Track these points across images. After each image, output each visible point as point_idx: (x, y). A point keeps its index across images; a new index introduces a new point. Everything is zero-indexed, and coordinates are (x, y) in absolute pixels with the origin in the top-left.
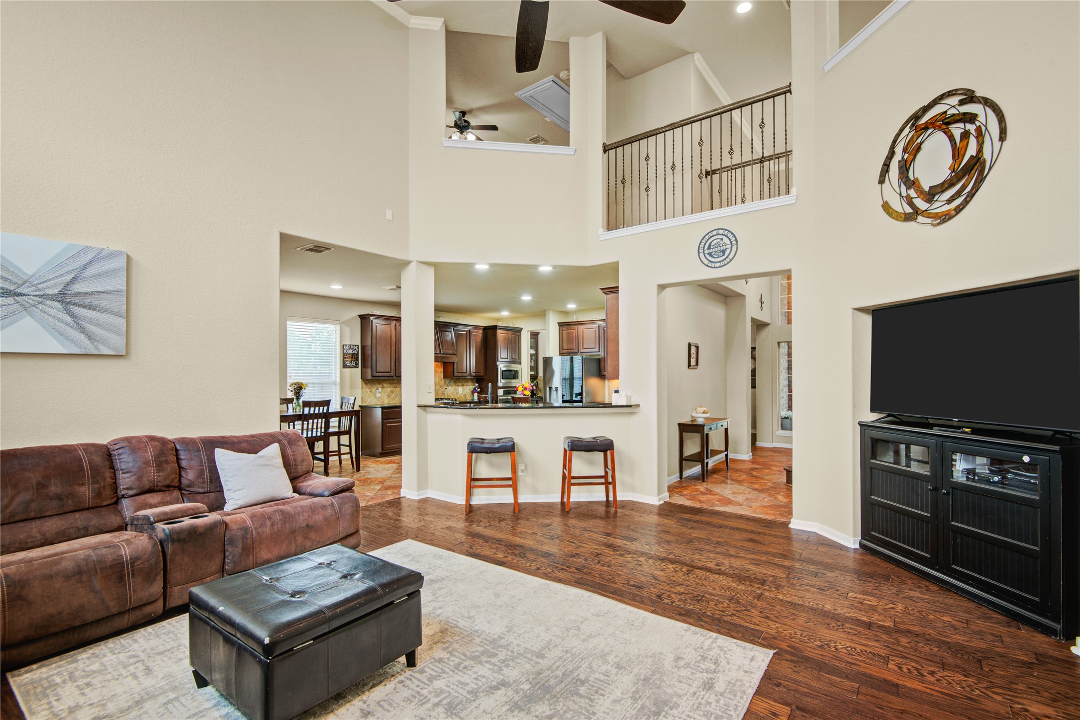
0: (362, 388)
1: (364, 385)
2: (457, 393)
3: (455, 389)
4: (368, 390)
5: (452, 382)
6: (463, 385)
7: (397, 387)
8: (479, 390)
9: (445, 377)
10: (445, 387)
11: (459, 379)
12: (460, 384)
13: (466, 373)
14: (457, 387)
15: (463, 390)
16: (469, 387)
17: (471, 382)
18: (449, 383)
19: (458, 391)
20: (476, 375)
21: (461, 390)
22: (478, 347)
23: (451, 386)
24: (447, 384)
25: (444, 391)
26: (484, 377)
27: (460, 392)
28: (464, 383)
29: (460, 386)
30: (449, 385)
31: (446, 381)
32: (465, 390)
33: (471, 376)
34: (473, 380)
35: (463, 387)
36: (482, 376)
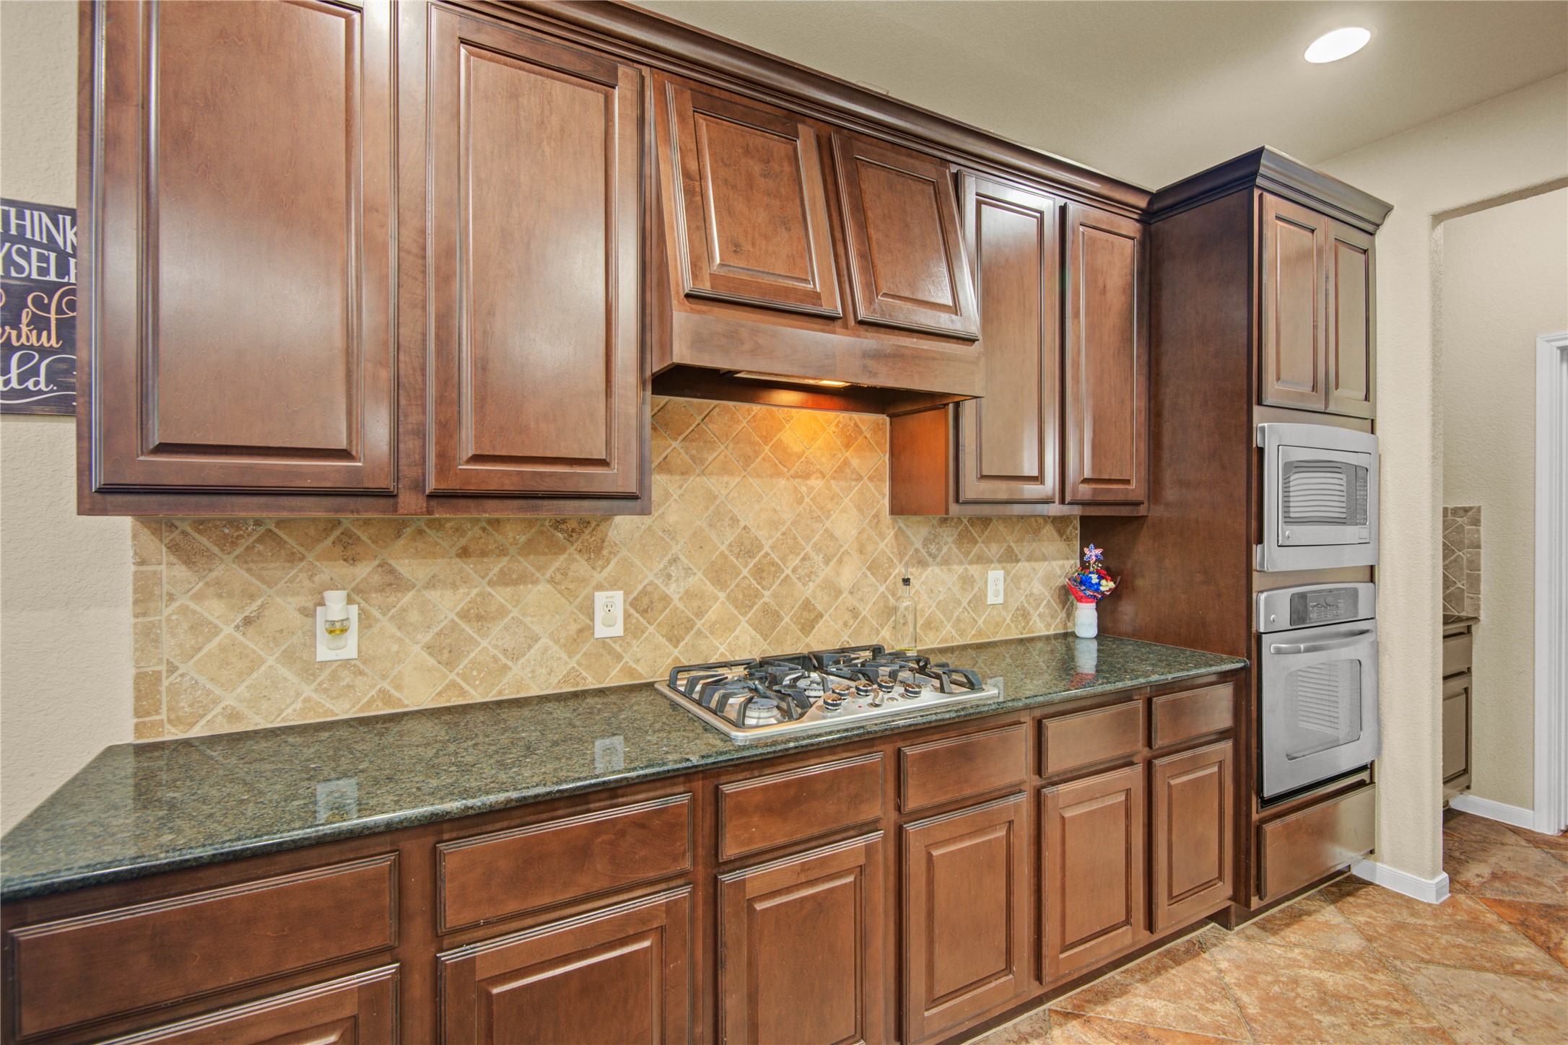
0: (145, 595)
1: (171, 572)
2: (978, 601)
3: (967, 581)
4: (214, 609)
5: (948, 537)
6: (1010, 557)
7: (523, 579)
8: (1107, 585)
9: (899, 508)
10: (899, 570)
11: (986, 521)
12: (994, 550)
13: (1039, 479)
14: (974, 570)
15: (1012, 583)
16: (1042, 568)
17: (1061, 535)
18: (926, 542)
19: (983, 593)
20: (1100, 498)
21: (1001, 587)
22: (1112, 320)
23: (940, 564)
24: (917, 551)
25: (893, 595)
26: (1142, 511)
27: (991, 599)
28: (1020, 540)
29: (992, 562)
30: (930, 560)
31: (909, 532)
32: (1023, 585)
33: (1068, 499)
34: (1077, 523)
35: (1009, 566)
36: (1137, 504)
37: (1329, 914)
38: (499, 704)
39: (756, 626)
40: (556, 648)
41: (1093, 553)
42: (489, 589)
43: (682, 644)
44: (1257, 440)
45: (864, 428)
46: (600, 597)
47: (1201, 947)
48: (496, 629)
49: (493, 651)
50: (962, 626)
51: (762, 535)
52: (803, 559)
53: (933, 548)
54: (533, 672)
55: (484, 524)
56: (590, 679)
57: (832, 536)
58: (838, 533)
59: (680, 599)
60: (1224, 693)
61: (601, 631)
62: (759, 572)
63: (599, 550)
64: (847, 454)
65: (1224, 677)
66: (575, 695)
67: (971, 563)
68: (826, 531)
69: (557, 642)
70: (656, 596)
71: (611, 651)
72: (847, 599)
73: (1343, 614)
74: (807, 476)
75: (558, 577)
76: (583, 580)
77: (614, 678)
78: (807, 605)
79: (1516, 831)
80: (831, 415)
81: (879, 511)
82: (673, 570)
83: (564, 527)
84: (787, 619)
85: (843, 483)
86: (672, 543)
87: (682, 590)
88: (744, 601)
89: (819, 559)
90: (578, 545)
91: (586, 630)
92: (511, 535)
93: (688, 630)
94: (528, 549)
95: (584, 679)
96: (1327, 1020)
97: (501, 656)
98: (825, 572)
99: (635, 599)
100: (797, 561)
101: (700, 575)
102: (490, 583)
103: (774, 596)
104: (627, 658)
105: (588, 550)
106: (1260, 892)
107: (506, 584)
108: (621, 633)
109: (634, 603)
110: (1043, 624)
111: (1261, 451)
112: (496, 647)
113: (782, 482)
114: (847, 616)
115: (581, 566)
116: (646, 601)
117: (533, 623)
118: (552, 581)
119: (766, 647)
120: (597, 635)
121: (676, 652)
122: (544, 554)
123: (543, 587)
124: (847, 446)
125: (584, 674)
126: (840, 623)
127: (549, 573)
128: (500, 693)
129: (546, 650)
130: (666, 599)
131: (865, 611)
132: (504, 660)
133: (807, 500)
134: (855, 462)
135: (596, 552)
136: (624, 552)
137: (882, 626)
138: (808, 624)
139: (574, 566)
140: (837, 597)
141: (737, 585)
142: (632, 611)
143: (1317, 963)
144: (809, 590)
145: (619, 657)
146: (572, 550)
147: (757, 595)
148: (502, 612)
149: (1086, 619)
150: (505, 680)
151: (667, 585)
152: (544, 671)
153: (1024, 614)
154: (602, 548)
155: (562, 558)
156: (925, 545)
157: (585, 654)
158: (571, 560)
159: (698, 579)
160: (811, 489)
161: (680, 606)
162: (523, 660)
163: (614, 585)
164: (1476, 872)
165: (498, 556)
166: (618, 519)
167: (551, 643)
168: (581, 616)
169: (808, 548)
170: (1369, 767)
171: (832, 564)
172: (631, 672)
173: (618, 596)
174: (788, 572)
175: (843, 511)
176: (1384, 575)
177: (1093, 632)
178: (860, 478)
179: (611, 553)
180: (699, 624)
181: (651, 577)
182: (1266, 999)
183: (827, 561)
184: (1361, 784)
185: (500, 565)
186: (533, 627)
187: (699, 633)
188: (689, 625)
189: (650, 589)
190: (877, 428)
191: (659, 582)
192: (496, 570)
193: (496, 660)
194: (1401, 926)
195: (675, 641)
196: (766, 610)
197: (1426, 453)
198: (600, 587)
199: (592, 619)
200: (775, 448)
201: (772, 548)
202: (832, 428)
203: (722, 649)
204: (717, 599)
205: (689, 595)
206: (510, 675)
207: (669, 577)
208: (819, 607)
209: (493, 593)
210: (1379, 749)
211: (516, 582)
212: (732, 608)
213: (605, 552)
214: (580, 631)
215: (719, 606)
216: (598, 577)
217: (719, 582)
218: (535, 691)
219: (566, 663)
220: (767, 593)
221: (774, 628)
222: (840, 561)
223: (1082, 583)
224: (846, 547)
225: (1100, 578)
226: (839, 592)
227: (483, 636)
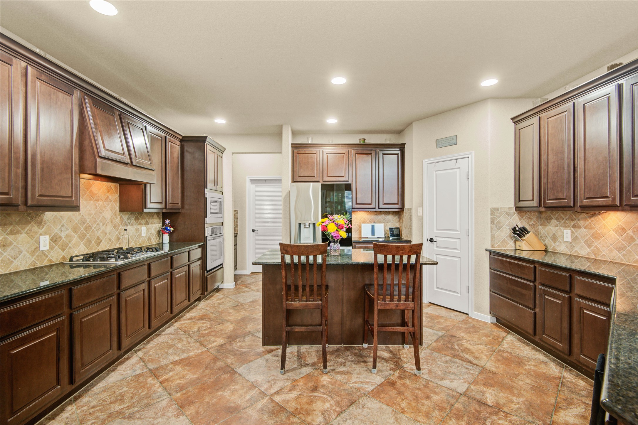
2: (140, 236)
3: (137, 230)
5: (133, 218)
6: (147, 223)
7: (18, 233)
8: (172, 229)
9: (122, 210)
10: (121, 227)
11: (141, 213)
12: (143, 221)
13: (162, 203)
14: (139, 227)
15: (148, 230)
16: (154, 226)
17: (158, 217)
18: (128, 219)
19: (141, 233)
20: (173, 208)
21: (145, 231)
22: (175, 165)
23: (131, 225)
24: (125, 222)
25: (120, 234)
26: (180, 211)
27: (143, 235)
28: (149, 219)
29: (142, 224)
30: (128, 224)
31: (123, 217)
32: (150, 231)
33: (167, 208)
34: (161, 214)
35: (147, 225)
36: (179, 209)
37: (217, 294)
38: (10, 274)
39: (85, 244)
40: (28, 254)
41: (167, 222)
42: (7, 236)
43: (65, 251)
44: (206, 196)
45: (112, 187)
46: (42, 238)
47: (196, 305)
48: (9, 249)
49: (8, 257)
50: (136, 242)
51: (87, 217)
52: (97, 224)
53: (129, 221)
54: (21, 262)
55: (5, 215)
56: (38, 264)
57: (104, 218)
58: (106, 217)
59: (65, 237)
60: (200, 250)
61: (42, 248)
62: (86, 229)
63: (41, 223)
64: (108, 194)
65: (199, 247)
66: (34, 269)
67: (138, 225)
68: (103, 216)
69: (28, 252)
70: (58, 237)
71: (45, 254)
72: (108, 236)
73: (218, 232)
74: (98, 201)
75: (29, 232)
76: (36, 232)
77: (46, 263)
78: (98, 238)
79: (244, 275)
80: (104, 183)
81: (116, 211)
82: (63, 229)
83: (30, 215)
84: (93, 242)
85: (107, 203)
86: (62, 220)
87: (65, 235)
88: (82, 237)
89: (101, 224)
90: (35, 221)
91: (37, 248)
92: (14, 218)
93: (67, 246)
94: (19, 223)
95: (37, 264)
96: (220, 306)
97: (10, 258)
98: (103, 228)
99: (52, 238)
100: (96, 225)
101: (70, 230)
102: (7, 234)
103: (90, 235)
104: (49, 256)
105: (38, 223)
106: (207, 291)
107: (12, 234)
108: (48, 249)
109: (52, 239)
110: (154, 242)
111: (206, 198)
112: (9, 255)
113: (92, 202)
114: (108, 241)
115: (35, 228)
116: (55, 238)
117: (20, 247)
118: (26, 233)
119: (88, 251)
120: (41, 250)
121: (63, 254)
122: (24, 224)
123: (24, 235)
124: (108, 192)
125: (37, 262)
126: (107, 243)
127: (26, 230)
128: (10, 270)
129: (25, 256)
130: (61, 237)
131: (113, 239)
132: (12, 260)
133: (98, 207)
134: (110, 197)
135: (40, 223)
136: (48, 224)
137: (117, 243)
138: (99, 243)
139: (34, 228)
140: (106, 235)
141: (80, 233)
142: (51, 242)
143: (217, 300)
144: (98, 234)
145: (47, 256)
146: (33, 223)
147: (86, 236)
148: (11, 244)
149: (166, 238)
150: (12, 266)
151: (61, 233)
152: (24, 262)
153: (150, 239)
154: (42, 222)
155: (30, 225)
156: (127, 220)
157: (37, 256)
158: (32, 226)
159: (70, 231)
160: (99, 204)
161: (65, 239)
162: (18, 259)
163: (45, 234)
164: (239, 282)
165: (10, 225)
166: (47, 213)
167: (26, 253)
168: (36, 244)
169: (98, 221)
170: (222, 264)
171: (104, 226)
172: (51, 261)
173: (47, 237)
174: (93, 228)
175: (107, 210)
176: (224, 224)
177: (168, 241)
178: (111, 201)
179: (44, 224)
180: (70, 245)
181: (56, 231)
182: (210, 307)
183: (103, 225)
184: (221, 268)
185: (10, 228)
186: (21, 248)
187: (70, 247)
188: (67, 245)
189: (56, 234)
190: (116, 187)
191: (58, 232)
192: (9, 230)
193: (9, 259)
194: (229, 292)
195: (63, 250)
196: (88, 240)
197: (231, 199)
198: (41, 234)
199: (39, 245)
200: (90, 192)
201: (90, 221)
202: (104, 187)
203: (76, 252)
204: (75, 237)
205: (67, 236)
206: (14, 264)
207: (62, 231)
208: (101, 238)
209: (8, 237)
210: (224, 261)
211: (15, 234)
212: (79, 239)
213: (43, 223)
214: (36, 249)
215: (75, 239)
216: (41, 231)
217: (75, 232)
218: (22, 269)
219: (31, 259)
220: (88, 235)
221: (90, 245)
222: (106, 225)
223: (166, 229)
224: (108, 221)
225: (170, 228)
226: (106, 234)
227: (5, 252)
